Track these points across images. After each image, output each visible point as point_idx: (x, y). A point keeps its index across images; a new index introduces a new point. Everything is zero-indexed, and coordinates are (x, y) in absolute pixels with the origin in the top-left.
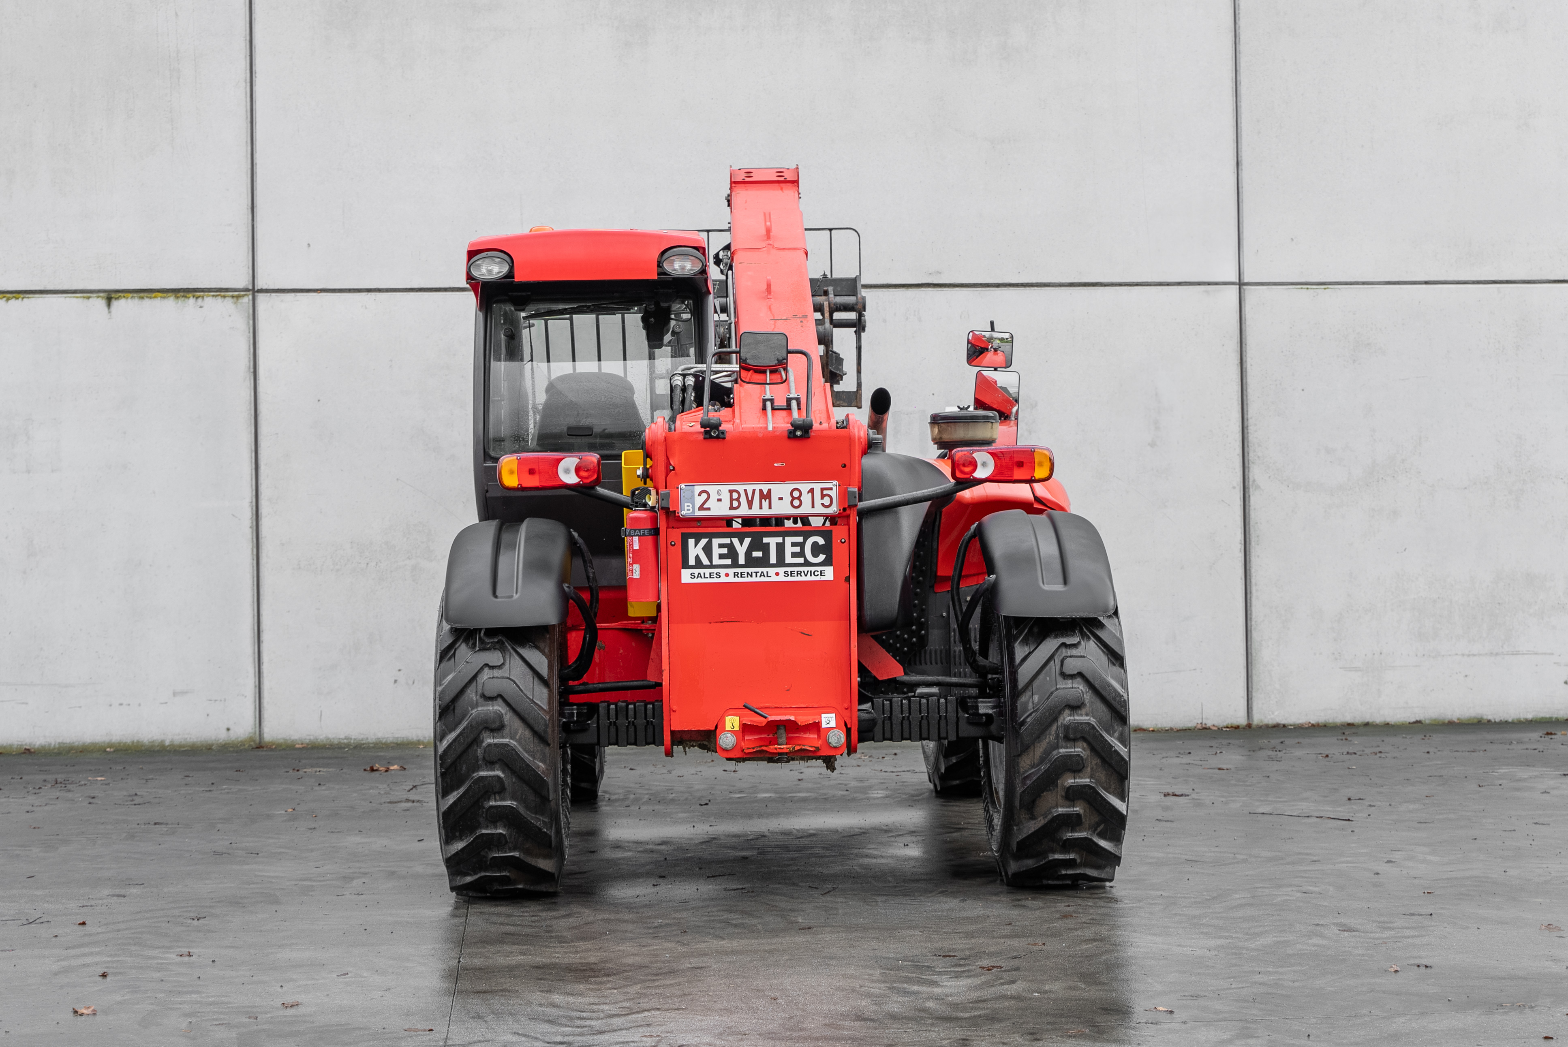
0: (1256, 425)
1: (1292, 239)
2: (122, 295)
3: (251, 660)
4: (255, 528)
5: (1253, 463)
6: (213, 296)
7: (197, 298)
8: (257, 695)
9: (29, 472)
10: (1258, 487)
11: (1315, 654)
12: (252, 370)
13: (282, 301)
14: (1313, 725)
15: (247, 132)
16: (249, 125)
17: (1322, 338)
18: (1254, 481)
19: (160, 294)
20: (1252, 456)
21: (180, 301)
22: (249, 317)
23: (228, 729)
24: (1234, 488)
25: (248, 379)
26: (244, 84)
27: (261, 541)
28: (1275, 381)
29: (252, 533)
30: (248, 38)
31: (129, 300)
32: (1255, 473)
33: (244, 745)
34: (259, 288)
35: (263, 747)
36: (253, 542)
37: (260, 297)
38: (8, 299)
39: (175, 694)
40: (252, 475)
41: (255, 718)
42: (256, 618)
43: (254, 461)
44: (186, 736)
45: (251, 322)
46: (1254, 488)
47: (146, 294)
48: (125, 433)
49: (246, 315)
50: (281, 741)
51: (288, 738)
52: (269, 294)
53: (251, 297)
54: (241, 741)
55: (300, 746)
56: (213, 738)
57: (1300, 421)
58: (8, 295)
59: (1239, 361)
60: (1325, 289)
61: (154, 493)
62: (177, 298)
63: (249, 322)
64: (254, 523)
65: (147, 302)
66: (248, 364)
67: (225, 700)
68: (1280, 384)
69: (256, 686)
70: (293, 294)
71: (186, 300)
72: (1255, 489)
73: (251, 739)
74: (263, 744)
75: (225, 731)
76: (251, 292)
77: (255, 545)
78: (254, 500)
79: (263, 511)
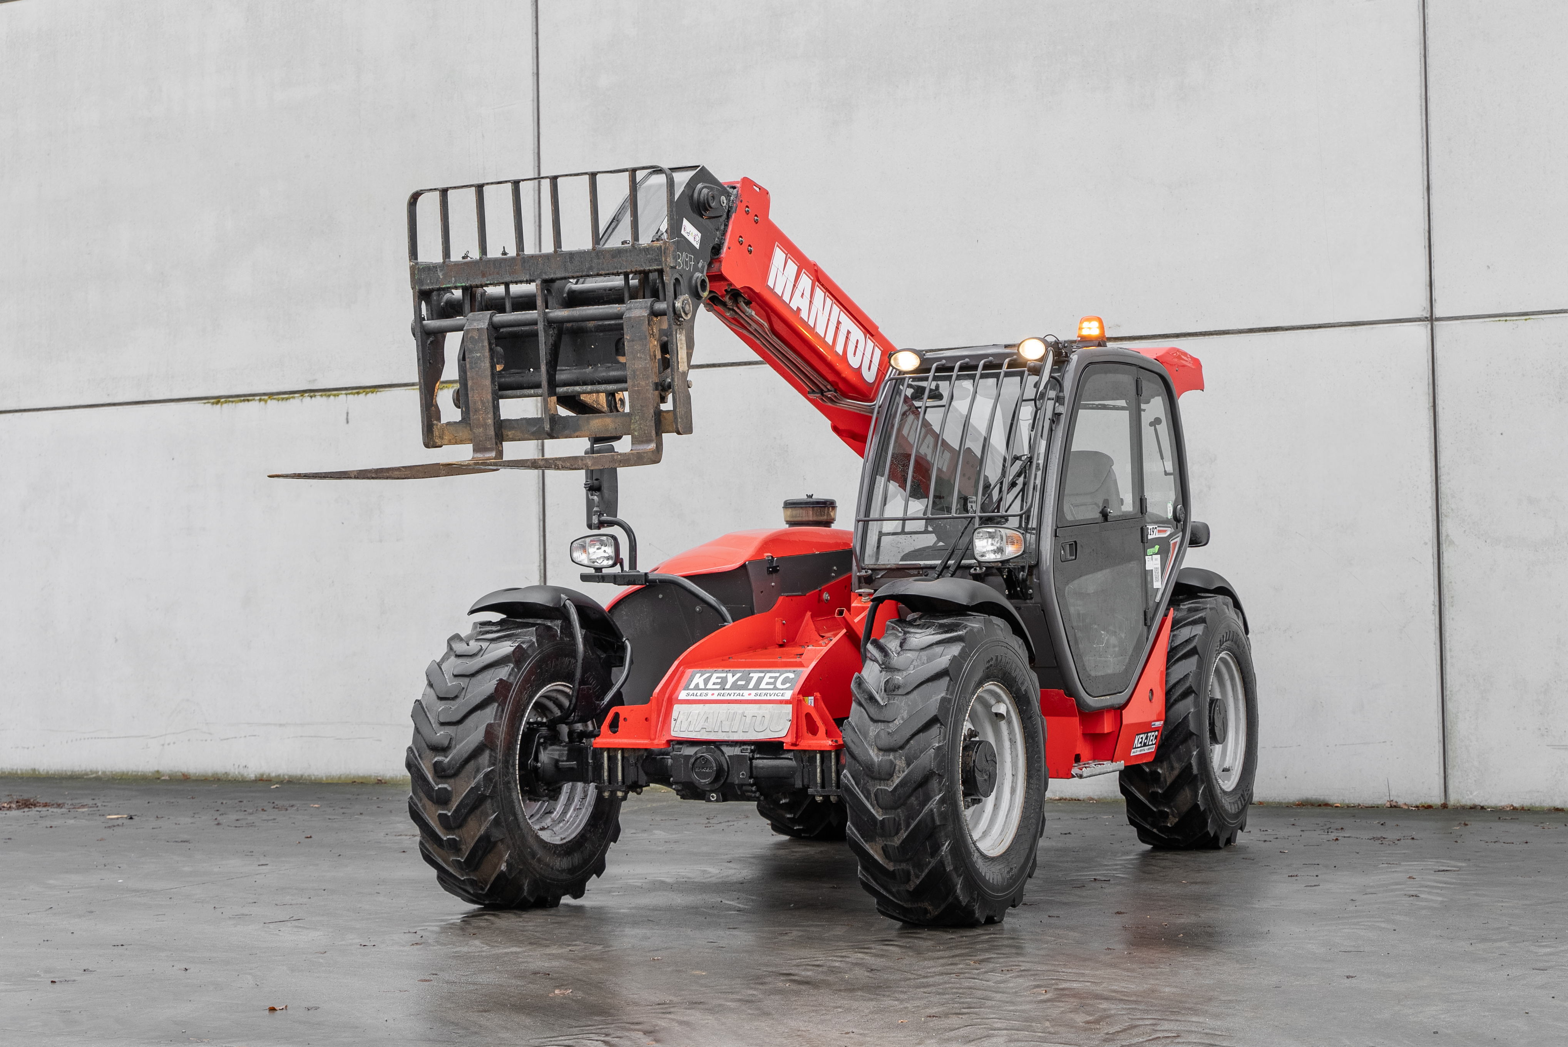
0: (1449, 474)
1: (1488, 267)
5: (1446, 516)
9: (381, 541)
10: (1452, 543)
11: (1518, 729)
12: (540, 448)
14: (1515, 809)
15: (535, 235)
16: (537, 228)
17: (1523, 375)
18: (1447, 536)
20: (1443, 508)
24: (1426, 544)
26: (532, 192)
28: (1471, 425)
30: (536, 151)
32: (1448, 526)
38: (367, 394)
40: (540, 541)
43: (542, 529)
46: (1447, 544)
57: (1499, 469)
58: (368, 390)
59: (1431, 404)
60: (1526, 320)
63: (537, 405)
68: (1476, 428)
72: (1449, 545)
78: (542, 564)
79: (549, 574)
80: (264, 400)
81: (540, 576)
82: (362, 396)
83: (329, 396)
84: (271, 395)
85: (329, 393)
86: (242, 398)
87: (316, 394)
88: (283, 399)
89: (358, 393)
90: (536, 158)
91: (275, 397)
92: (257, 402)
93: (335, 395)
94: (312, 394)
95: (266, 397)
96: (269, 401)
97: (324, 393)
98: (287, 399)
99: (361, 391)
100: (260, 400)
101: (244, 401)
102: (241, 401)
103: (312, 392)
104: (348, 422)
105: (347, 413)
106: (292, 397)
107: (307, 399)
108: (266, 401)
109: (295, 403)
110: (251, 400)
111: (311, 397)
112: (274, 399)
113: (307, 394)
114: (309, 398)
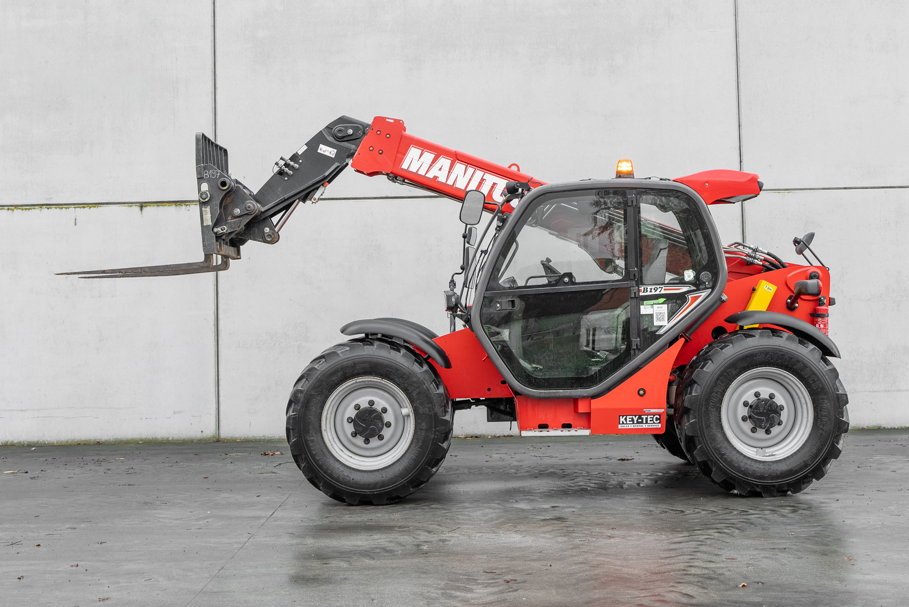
1: (770, 166)
2: (148, 204)
3: (214, 395)
4: (216, 325)
6: (195, 204)
7: (186, 206)
8: (217, 413)
9: (100, 297)
16: (214, 115)
17: (787, 219)
19: (168, 204)
21: (178, 207)
23: (202, 432)
27: (219, 332)
28: (762, 243)
29: (215, 328)
31: (152, 207)
33: (210, 440)
35: (220, 441)
36: (215, 333)
38: (90, 208)
39: (174, 413)
40: (214, 298)
41: (216, 425)
42: (217, 373)
43: (216, 290)
44: (180, 435)
47: (160, 204)
50: (230, 438)
51: (233, 436)
54: (209, 438)
55: (239, 440)
56: (194, 436)
58: (90, 205)
60: (788, 192)
61: (164, 307)
62: (177, 205)
64: (216, 323)
65: (161, 208)
67: (200, 416)
69: (216, 409)
71: (181, 207)
73: (214, 437)
74: (220, 440)
75: (200, 432)
77: (216, 334)
78: (216, 311)
79: (220, 316)
80: (11, 209)
82: (87, 209)
83: (62, 208)
84: (17, 206)
85: (62, 206)
87: (51, 207)
88: (26, 209)
89: (84, 207)
92: (6, 211)
93: (66, 208)
94: (48, 207)
95: (13, 208)
97: (57, 207)
98: (29, 209)
99: (86, 206)
100: (8, 209)
103: (49, 206)
104: (76, 224)
105: (76, 219)
106: (33, 208)
107: (45, 210)
108: (13, 210)
109: (36, 211)
111: (48, 208)
112: (19, 209)
113: (45, 207)
114: (46, 209)
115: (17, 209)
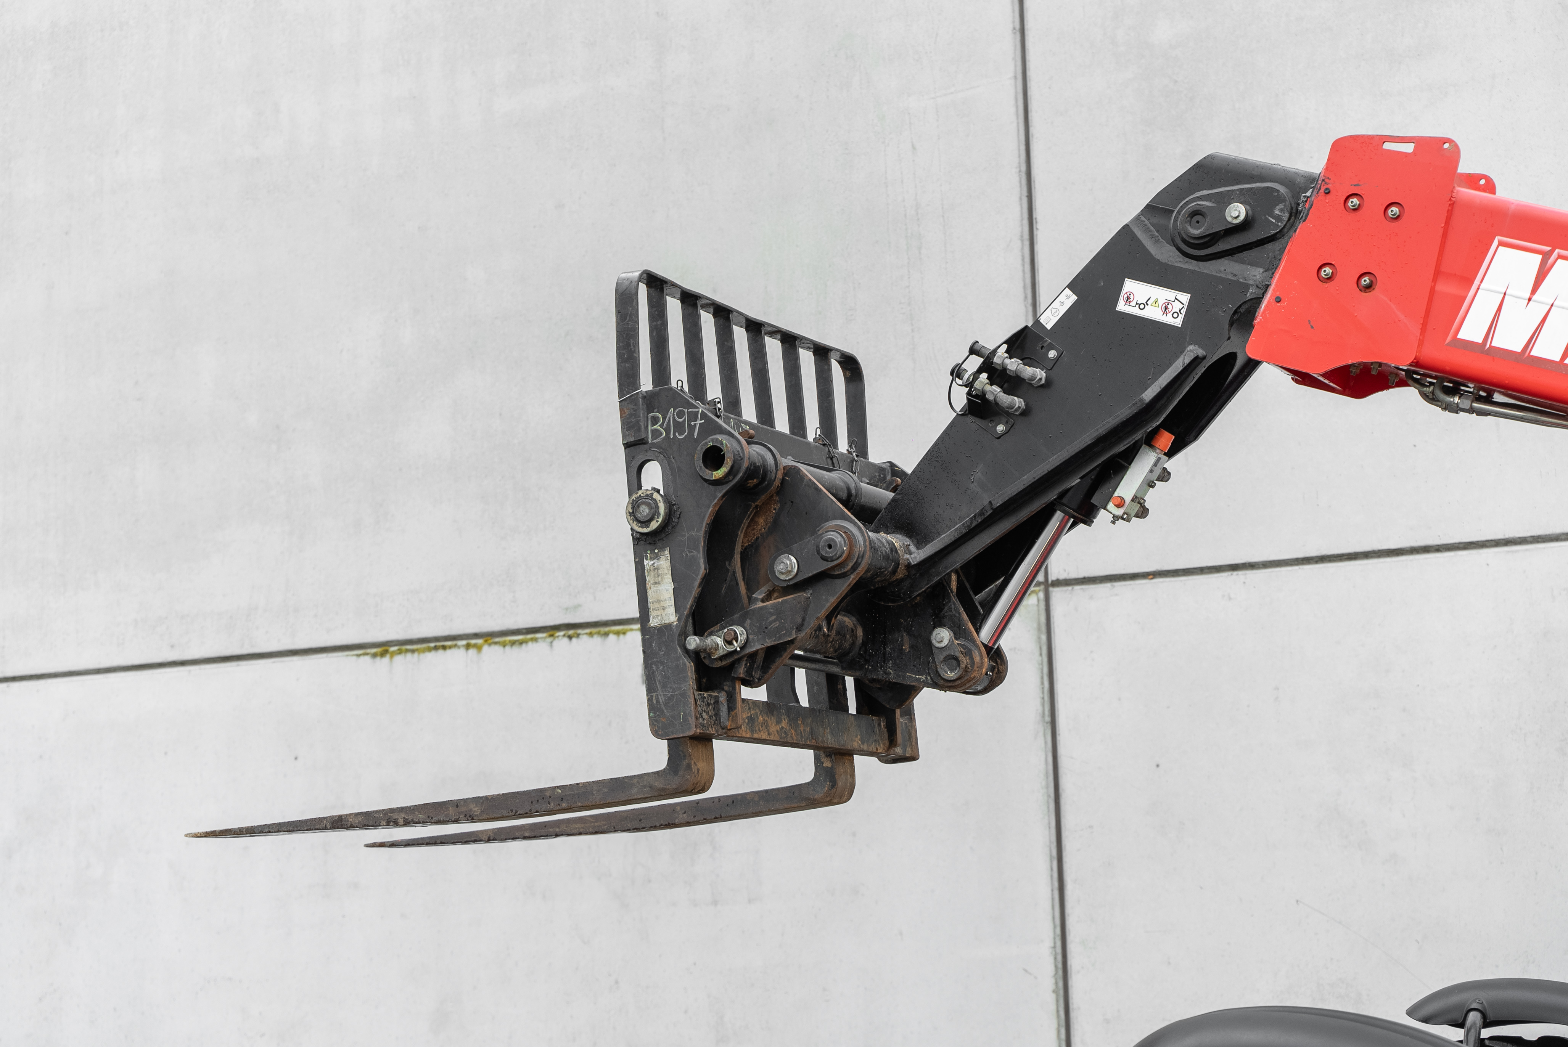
4: (1061, 992)
9: (715, 903)
12: (1048, 719)
13: (1091, 597)
22: (1039, 629)
25: (1041, 734)
26: (1019, 243)
27: (1073, 1014)
29: (1057, 1001)
30: (1024, 168)
34: (1054, 578)
36: (1058, 1016)
37: (1057, 594)
40: (1053, 899)
43: (1056, 875)
45: (1044, 637)
48: (854, 834)
49: (1035, 625)
52: (1070, 588)
53: (1041, 595)
61: (901, 934)
63: (1039, 638)
64: (1061, 984)
66: (1040, 708)
70: (1109, 585)
76: (1042, 587)
77: (1063, 1022)
78: (1060, 944)
79: (1074, 962)
80: (475, 646)
81: (1056, 966)
83: (606, 634)
84: (489, 637)
85: (607, 629)
86: (432, 645)
87: (580, 631)
88: (513, 643)
90: (1024, 182)
91: (497, 640)
92: (462, 651)
93: (618, 633)
94: (571, 632)
95: (480, 641)
96: (486, 648)
97: (594, 630)
98: (521, 643)
100: (468, 647)
101: (436, 648)
102: (430, 650)
103: (571, 629)
106: (532, 640)
107: (561, 642)
108: (479, 648)
109: (538, 648)
110: (450, 647)
111: (570, 637)
112: (496, 643)
113: (562, 633)
114: (566, 640)
115: (490, 645)
